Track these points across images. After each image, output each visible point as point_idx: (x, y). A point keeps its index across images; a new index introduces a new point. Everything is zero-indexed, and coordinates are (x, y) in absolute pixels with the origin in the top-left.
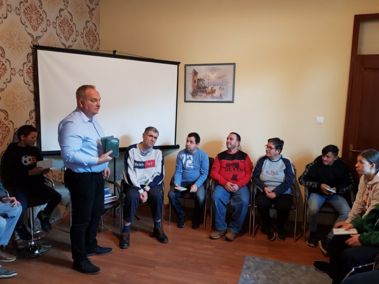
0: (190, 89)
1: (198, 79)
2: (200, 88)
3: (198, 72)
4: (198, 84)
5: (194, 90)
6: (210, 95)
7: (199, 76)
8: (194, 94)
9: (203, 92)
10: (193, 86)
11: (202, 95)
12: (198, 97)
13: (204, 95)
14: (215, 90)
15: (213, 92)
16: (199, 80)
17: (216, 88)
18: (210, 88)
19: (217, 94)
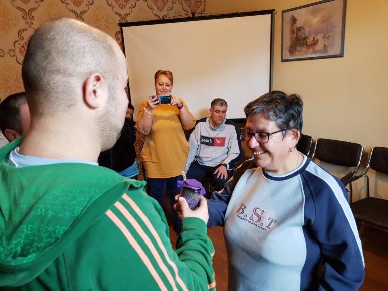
0: (288, 43)
1: (297, 28)
2: (299, 41)
3: (297, 18)
4: (297, 35)
5: (292, 44)
6: (312, 49)
7: (299, 24)
8: (292, 50)
9: (302, 45)
10: (291, 38)
11: (301, 50)
12: (297, 53)
13: (304, 49)
14: (318, 41)
15: (315, 43)
16: (299, 29)
17: (319, 37)
18: (311, 39)
19: (320, 46)
